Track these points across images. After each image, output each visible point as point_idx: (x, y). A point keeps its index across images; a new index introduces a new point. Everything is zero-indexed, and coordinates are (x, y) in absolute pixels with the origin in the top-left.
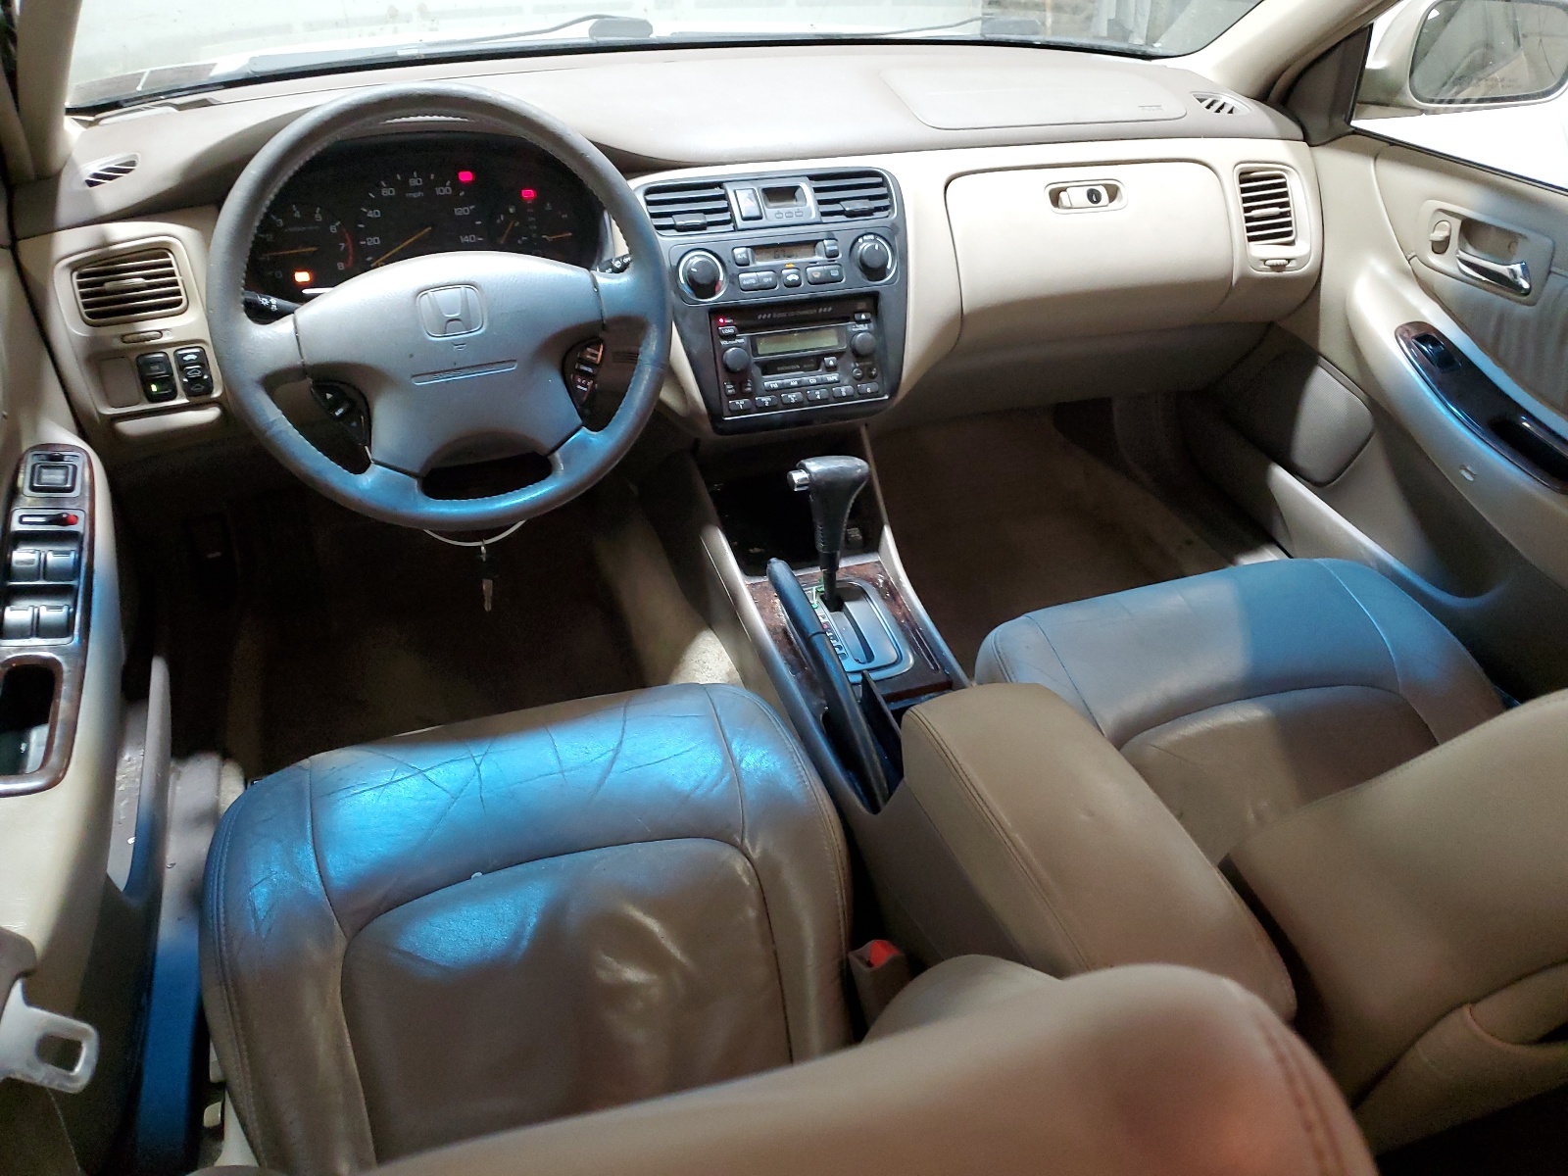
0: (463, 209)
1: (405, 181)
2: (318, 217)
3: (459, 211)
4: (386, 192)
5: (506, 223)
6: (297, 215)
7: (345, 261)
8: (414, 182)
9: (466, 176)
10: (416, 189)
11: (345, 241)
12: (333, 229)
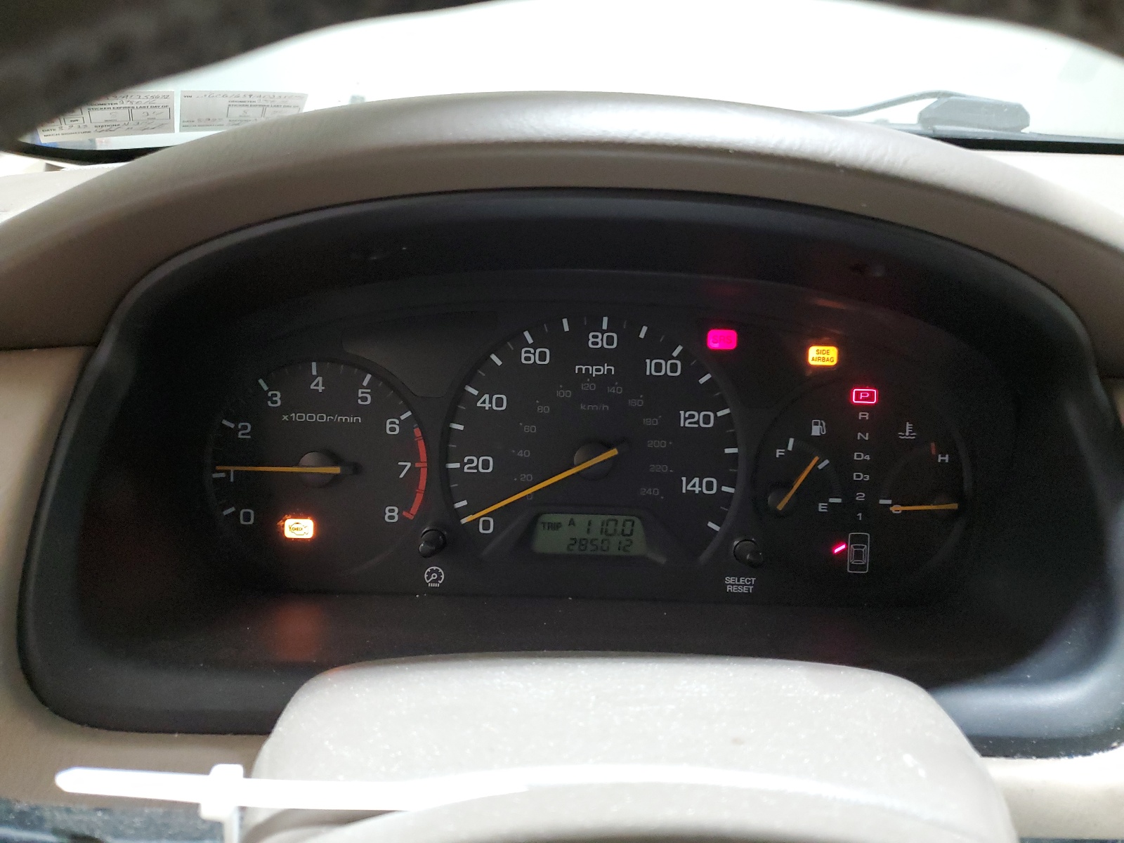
0: (699, 417)
1: (579, 334)
2: (365, 396)
3: (690, 419)
4: (531, 356)
5: (799, 458)
6: (318, 385)
7: (404, 506)
8: (598, 340)
9: (720, 340)
10: (600, 356)
11: (414, 458)
12: (392, 427)
